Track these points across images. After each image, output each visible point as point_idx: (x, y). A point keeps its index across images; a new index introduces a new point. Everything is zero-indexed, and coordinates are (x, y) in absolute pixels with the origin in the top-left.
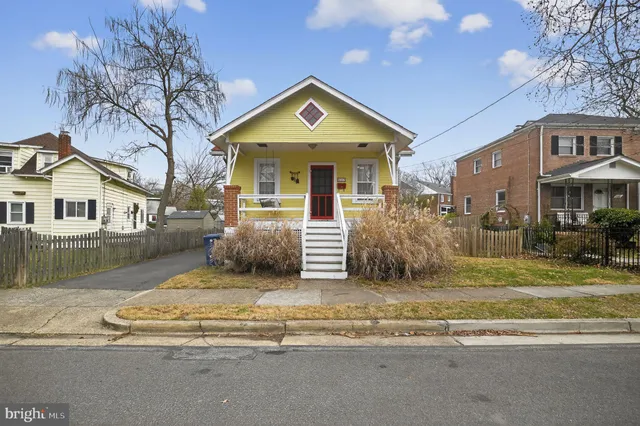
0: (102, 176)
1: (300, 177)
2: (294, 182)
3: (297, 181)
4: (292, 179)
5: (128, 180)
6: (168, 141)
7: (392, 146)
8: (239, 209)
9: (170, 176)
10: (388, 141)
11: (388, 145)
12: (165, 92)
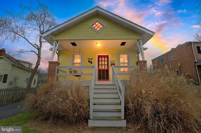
0: (13, 64)
1: (93, 61)
3: (91, 63)
4: (89, 61)
5: (29, 68)
6: (39, 49)
7: (141, 41)
8: (56, 74)
9: (38, 63)
11: (138, 40)
12: (40, 31)
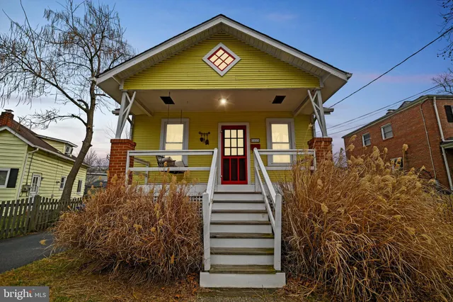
0: (30, 146)
1: (210, 138)
2: (203, 144)
3: (207, 143)
4: (202, 140)
5: (66, 154)
6: (90, 112)
7: (318, 93)
8: (128, 169)
9: (87, 144)
10: (312, 86)
11: (313, 92)
12: (92, 71)
